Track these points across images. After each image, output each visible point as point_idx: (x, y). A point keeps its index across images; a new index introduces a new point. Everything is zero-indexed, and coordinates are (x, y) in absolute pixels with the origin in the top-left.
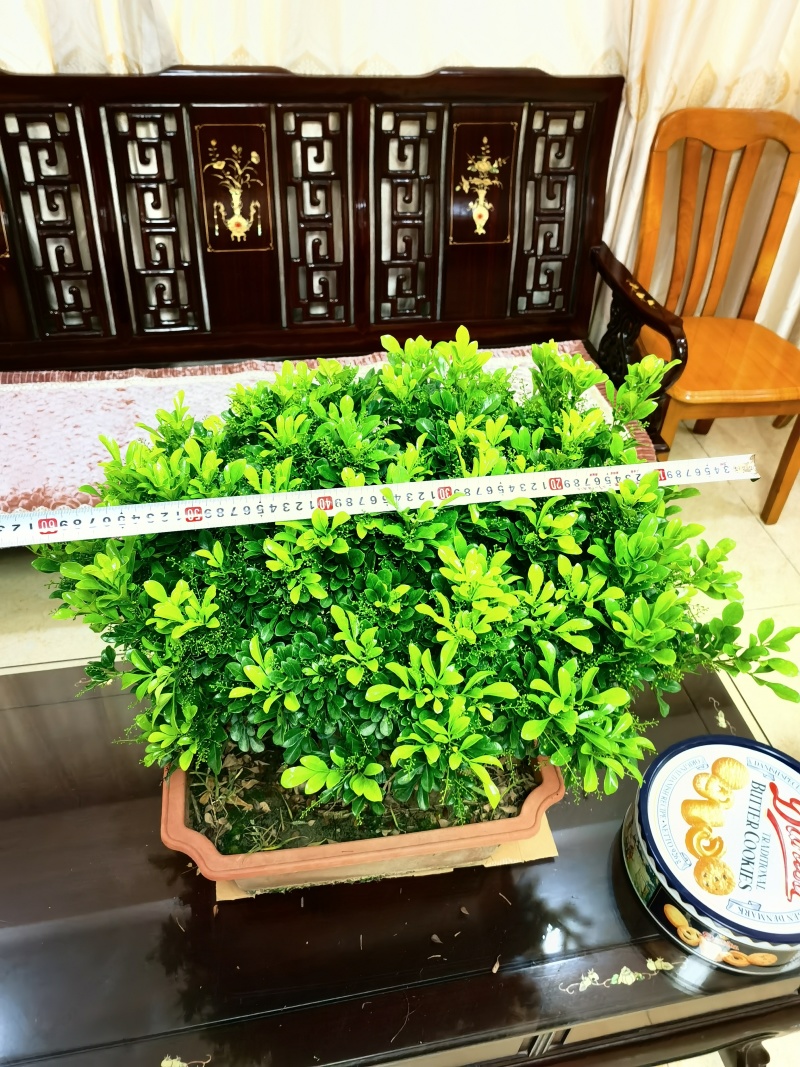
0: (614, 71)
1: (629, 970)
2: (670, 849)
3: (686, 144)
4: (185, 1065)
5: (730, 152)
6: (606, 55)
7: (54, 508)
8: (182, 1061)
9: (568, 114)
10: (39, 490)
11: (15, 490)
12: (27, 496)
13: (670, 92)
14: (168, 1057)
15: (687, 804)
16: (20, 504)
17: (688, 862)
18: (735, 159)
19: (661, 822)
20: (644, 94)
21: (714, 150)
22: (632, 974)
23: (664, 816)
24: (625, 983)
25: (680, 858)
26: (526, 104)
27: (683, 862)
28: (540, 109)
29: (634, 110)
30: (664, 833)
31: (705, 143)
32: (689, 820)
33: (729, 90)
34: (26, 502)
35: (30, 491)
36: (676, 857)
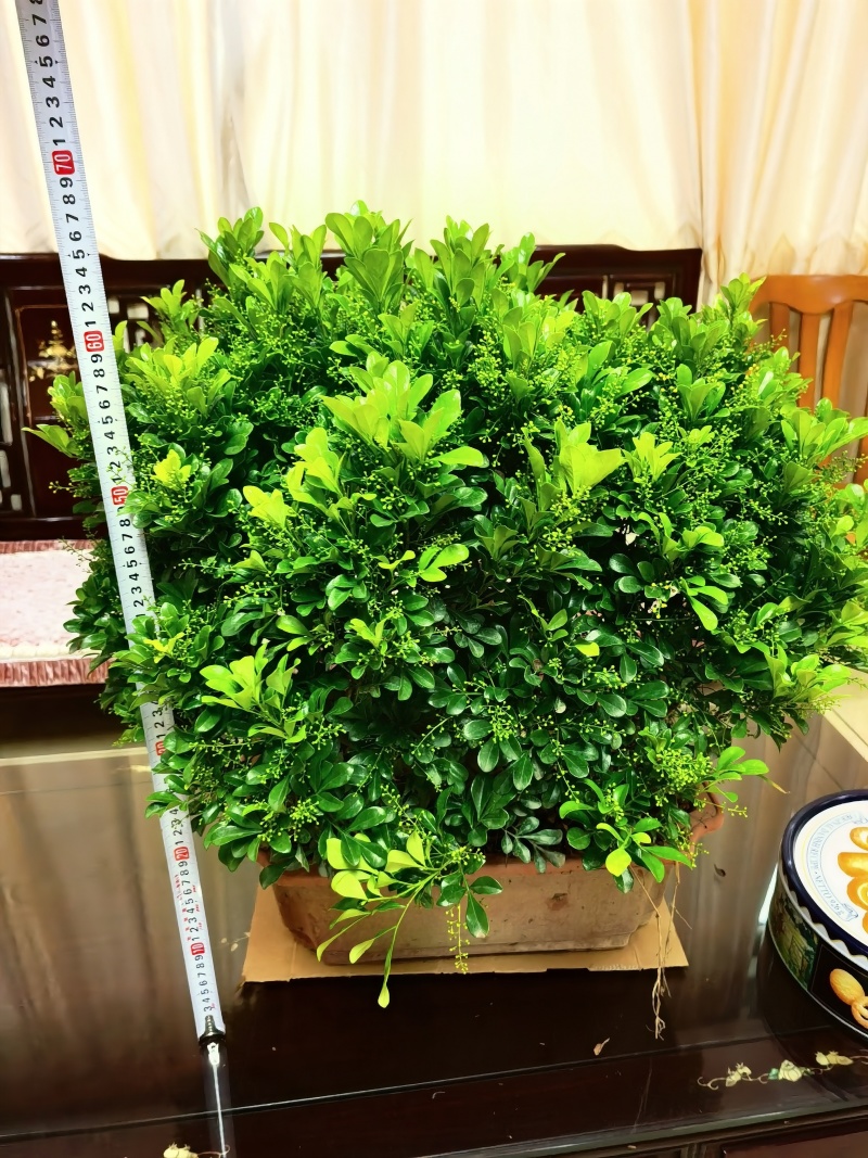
0: (690, 245)
1: (792, 1065)
2: (828, 900)
3: (771, 309)
4: (195, 1155)
5: (818, 316)
6: (681, 230)
8: (191, 1151)
9: (650, 285)
13: (748, 257)
14: (174, 1146)
15: (844, 858)
17: (854, 913)
18: (824, 323)
19: (813, 873)
20: (722, 259)
21: (801, 314)
22: (796, 1069)
23: (816, 867)
24: (788, 1078)
25: (842, 908)
26: (605, 277)
27: (847, 913)
28: (619, 281)
29: (713, 275)
30: (818, 884)
31: (792, 309)
32: (849, 872)
33: (809, 261)
36: (837, 907)
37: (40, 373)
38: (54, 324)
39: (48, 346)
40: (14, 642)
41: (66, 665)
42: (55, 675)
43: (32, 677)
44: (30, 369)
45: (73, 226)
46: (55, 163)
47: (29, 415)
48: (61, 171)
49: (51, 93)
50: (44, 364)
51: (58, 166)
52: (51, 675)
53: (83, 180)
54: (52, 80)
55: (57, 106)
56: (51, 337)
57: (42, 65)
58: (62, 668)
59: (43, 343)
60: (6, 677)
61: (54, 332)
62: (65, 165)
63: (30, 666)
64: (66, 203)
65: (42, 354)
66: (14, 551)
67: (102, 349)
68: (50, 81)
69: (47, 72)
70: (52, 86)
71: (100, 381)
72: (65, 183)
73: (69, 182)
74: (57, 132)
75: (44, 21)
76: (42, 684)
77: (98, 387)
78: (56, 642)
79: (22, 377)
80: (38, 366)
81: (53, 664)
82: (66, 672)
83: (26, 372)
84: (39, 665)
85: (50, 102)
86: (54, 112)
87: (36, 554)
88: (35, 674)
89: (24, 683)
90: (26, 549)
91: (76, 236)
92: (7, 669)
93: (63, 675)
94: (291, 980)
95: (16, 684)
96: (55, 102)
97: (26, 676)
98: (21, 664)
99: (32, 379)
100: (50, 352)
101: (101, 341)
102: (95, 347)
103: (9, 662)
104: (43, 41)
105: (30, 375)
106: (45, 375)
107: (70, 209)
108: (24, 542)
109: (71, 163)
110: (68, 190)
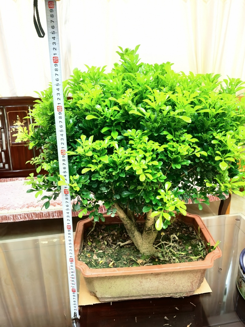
7: (35, 207)
10: (31, 203)
11: (24, 203)
12: (28, 204)
16: (25, 207)
34: (27, 206)
35: (29, 203)
37: (14, 130)
38: (18, 116)
39: (16, 122)
40: (8, 209)
41: (24, 215)
42: (21, 218)
43: (14, 219)
44: (11, 129)
45: (57, 77)
46: (54, 60)
47: (11, 142)
48: (55, 62)
49: (54, 41)
50: (15, 127)
51: (54, 61)
52: (19, 218)
53: (60, 65)
54: (55, 37)
55: (55, 45)
56: (17, 120)
57: (52, 34)
58: (23, 216)
59: (15, 121)
60: (6, 219)
61: (18, 118)
62: (56, 61)
63: (13, 215)
64: (56, 71)
65: (14, 124)
66: (7, 181)
67: (62, 111)
68: (54, 38)
69: (53, 35)
70: (54, 39)
71: (60, 120)
72: (56, 65)
73: (57, 65)
74: (55, 52)
75: (54, 22)
76: (17, 221)
77: (60, 121)
78: (21, 208)
79: (9, 131)
80: (13, 128)
81: (20, 215)
82: (24, 217)
83: (9, 129)
84: (16, 216)
85: (53, 44)
86: (54, 46)
87: (13, 182)
88: (15, 218)
89: (12, 221)
90: (10, 180)
91: (57, 80)
92: (6, 217)
93: (23, 218)
94: (93, 304)
95: (9, 221)
96: (55, 44)
97: (12, 219)
98: (10, 215)
99: (12, 131)
100: (16, 124)
101: (62, 109)
102: (60, 110)
103: (7, 215)
104: (53, 27)
105: (11, 130)
106: (15, 130)
107: (56, 72)
108: (10, 178)
109: (58, 60)
110: (56, 67)
